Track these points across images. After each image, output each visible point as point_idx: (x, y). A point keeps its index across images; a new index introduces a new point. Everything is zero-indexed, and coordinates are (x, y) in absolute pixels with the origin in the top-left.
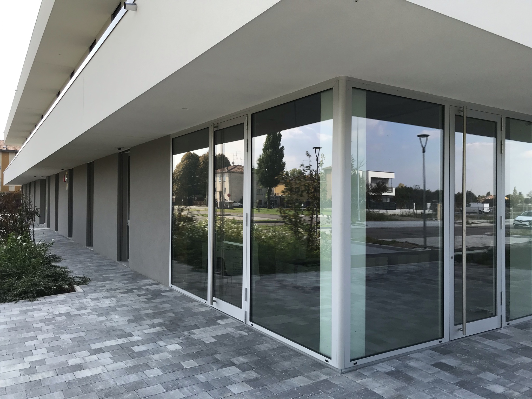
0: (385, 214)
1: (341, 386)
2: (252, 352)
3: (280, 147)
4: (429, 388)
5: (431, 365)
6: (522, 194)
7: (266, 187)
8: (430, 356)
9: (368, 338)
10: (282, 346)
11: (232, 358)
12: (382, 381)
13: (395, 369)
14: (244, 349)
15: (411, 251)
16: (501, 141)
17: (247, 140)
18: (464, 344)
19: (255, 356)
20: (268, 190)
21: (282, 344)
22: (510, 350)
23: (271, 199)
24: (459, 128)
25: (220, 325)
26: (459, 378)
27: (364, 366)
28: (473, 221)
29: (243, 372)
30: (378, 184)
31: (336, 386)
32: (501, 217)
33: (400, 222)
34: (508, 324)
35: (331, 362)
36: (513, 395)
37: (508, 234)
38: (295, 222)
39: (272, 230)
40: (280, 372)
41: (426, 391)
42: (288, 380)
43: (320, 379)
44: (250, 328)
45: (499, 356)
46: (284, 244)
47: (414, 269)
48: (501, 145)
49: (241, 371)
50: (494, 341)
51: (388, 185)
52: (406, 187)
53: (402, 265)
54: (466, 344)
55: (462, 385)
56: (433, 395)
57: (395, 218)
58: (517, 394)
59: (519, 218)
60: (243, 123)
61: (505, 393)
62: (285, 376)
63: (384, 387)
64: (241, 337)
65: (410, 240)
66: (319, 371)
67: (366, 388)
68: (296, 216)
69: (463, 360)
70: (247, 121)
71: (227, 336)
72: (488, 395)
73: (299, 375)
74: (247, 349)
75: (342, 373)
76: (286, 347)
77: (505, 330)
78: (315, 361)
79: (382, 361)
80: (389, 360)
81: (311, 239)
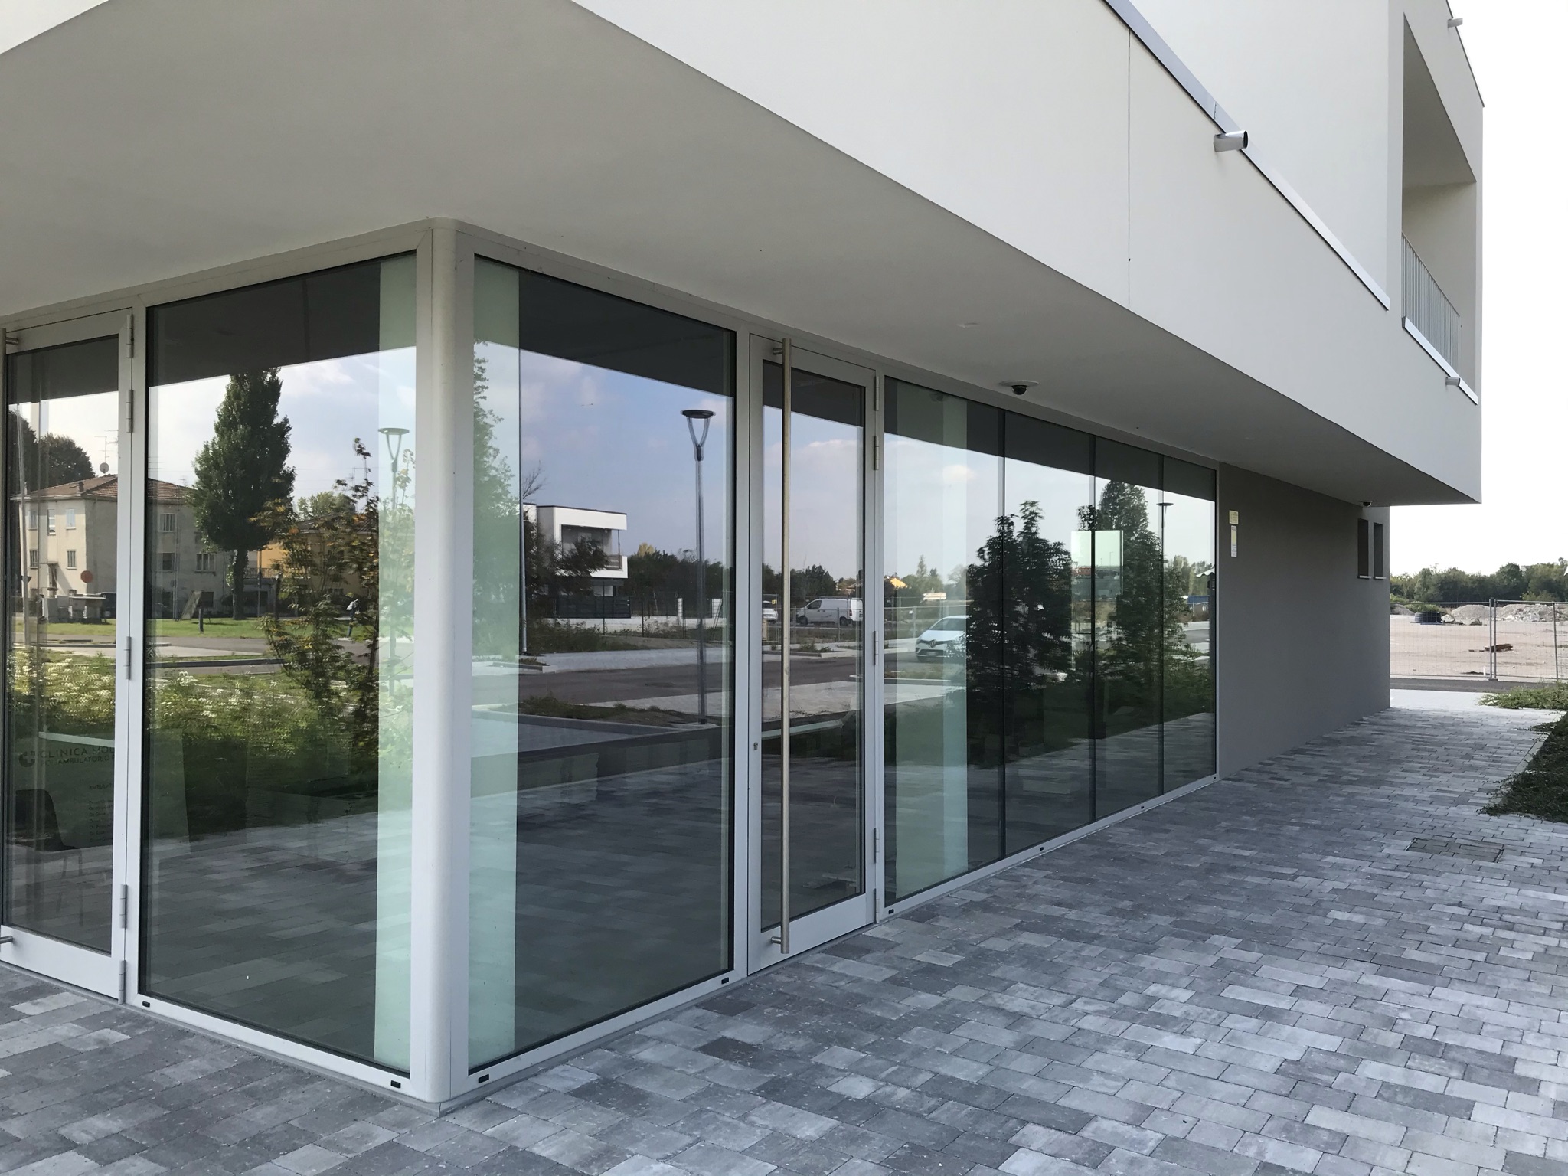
0: (599, 630)
1: (436, 1155)
2: (142, 1093)
3: (277, 420)
4: (687, 1114)
5: (696, 1050)
6: (937, 573)
7: (228, 547)
8: (696, 1024)
9: (525, 997)
10: (250, 1058)
11: (66, 1124)
12: (557, 1120)
13: (599, 1077)
14: (113, 1088)
15: (662, 734)
16: (875, 437)
17: (132, 392)
18: (785, 979)
19: (150, 1107)
20: (235, 559)
21: (249, 1052)
22: (892, 980)
23: (247, 588)
24: (773, 397)
25: (26, 1020)
26: (765, 1073)
27: (508, 1084)
28: (826, 645)
29: (105, 1165)
30: (580, 546)
31: (419, 1155)
32: (875, 632)
33: (640, 651)
34: (891, 912)
35: (408, 1087)
36: (894, 1098)
37: (890, 678)
38: (319, 660)
39: (241, 690)
40: (238, 1145)
41: (678, 1125)
42: (263, 1167)
43: (371, 1145)
44: (139, 1016)
45: (864, 999)
46: (279, 733)
47: (669, 783)
48: (875, 447)
49: (97, 1165)
50: (855, 960)
51: (611, 549)
52: (657, 553)
53: (639, 773)
54: (788, 980)
55: (772, 1091)
56: (695, 1133)
57: (628, 642)
58: (903, 1093)
59: (928, 635)
60: (116, 336)
61: (874, 1097)
62: (254, 1156)
63: (565, 1134)
64: (106, 1049)
65: (665, 703)
66: (370, 1119)
67: (511, 1147)
68: (321, 642)
69: (779, 1023)
70: (129, 331)
71: (53, 1053)
72: (833, 1108)
73: (303, 1143)
74: (121, 1088)
75: (443, 1114)
76: (264, 1060)
77: (883, 927)
78: (357, 1089)
79: (562, 1060)
80: (583, 1054)
81: (368, 711)
